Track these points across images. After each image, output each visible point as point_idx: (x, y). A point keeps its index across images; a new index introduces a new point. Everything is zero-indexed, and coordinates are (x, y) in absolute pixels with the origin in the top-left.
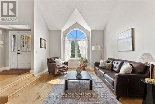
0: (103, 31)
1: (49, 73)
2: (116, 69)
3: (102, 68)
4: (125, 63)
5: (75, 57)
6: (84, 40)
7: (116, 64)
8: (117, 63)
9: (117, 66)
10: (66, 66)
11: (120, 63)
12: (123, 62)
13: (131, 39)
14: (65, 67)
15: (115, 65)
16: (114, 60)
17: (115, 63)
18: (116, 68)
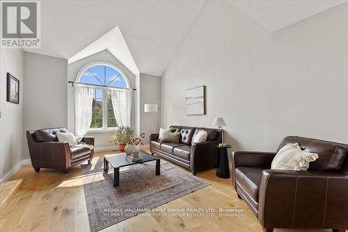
0: (160, 79)
1: (37, 170)
2: (186, 141)
3: (165, 142)
4: (196, 131)
5: (101, 126)
6: (123, 90)
7: (185, 133)
8: (187, 132)
9: (187, 135)
10: (91, 147)
11: (190, 131)
12: (194, 130)
13: (202, 100)
14: (88, 149)
15: (183, 135)
16: (181, 128)
17: (183, 132)
18: (185, 138)
